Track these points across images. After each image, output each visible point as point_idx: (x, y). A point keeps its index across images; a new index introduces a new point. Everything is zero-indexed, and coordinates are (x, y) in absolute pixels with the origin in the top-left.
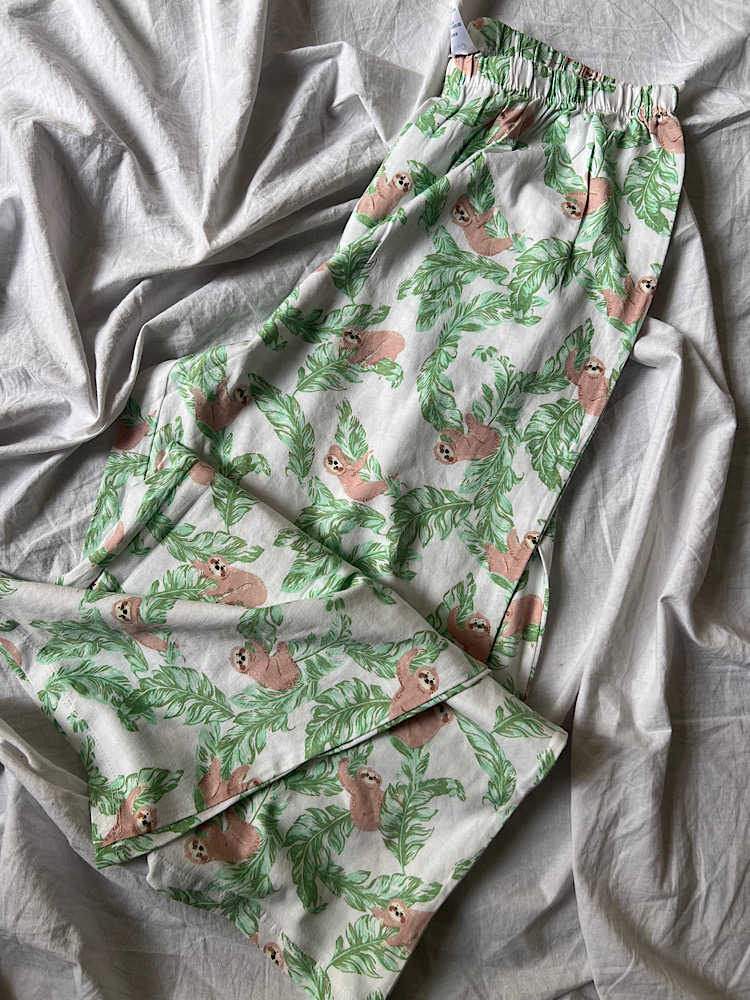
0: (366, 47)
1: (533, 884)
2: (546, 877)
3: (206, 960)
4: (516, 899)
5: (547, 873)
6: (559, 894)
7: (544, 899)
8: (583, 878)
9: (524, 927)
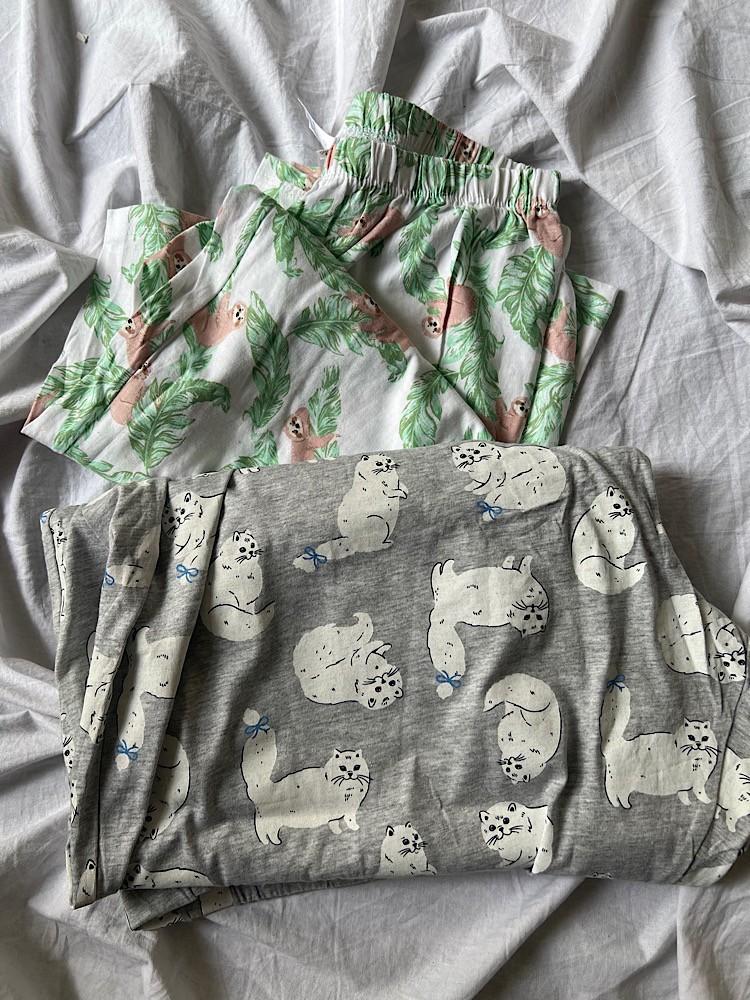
0: (513, 14)
1: (631, 936)
2: (645, 932)
3: (276, 978)
4: (611, 951)
5: (647, 927)
6: (659, 951)
7: (642, 955)
8: (687, 940)
9: (618, 983)
